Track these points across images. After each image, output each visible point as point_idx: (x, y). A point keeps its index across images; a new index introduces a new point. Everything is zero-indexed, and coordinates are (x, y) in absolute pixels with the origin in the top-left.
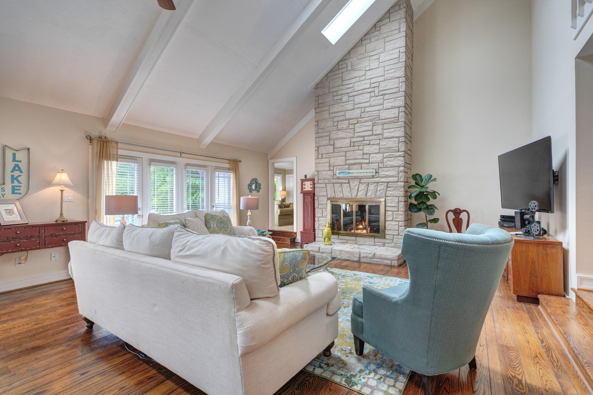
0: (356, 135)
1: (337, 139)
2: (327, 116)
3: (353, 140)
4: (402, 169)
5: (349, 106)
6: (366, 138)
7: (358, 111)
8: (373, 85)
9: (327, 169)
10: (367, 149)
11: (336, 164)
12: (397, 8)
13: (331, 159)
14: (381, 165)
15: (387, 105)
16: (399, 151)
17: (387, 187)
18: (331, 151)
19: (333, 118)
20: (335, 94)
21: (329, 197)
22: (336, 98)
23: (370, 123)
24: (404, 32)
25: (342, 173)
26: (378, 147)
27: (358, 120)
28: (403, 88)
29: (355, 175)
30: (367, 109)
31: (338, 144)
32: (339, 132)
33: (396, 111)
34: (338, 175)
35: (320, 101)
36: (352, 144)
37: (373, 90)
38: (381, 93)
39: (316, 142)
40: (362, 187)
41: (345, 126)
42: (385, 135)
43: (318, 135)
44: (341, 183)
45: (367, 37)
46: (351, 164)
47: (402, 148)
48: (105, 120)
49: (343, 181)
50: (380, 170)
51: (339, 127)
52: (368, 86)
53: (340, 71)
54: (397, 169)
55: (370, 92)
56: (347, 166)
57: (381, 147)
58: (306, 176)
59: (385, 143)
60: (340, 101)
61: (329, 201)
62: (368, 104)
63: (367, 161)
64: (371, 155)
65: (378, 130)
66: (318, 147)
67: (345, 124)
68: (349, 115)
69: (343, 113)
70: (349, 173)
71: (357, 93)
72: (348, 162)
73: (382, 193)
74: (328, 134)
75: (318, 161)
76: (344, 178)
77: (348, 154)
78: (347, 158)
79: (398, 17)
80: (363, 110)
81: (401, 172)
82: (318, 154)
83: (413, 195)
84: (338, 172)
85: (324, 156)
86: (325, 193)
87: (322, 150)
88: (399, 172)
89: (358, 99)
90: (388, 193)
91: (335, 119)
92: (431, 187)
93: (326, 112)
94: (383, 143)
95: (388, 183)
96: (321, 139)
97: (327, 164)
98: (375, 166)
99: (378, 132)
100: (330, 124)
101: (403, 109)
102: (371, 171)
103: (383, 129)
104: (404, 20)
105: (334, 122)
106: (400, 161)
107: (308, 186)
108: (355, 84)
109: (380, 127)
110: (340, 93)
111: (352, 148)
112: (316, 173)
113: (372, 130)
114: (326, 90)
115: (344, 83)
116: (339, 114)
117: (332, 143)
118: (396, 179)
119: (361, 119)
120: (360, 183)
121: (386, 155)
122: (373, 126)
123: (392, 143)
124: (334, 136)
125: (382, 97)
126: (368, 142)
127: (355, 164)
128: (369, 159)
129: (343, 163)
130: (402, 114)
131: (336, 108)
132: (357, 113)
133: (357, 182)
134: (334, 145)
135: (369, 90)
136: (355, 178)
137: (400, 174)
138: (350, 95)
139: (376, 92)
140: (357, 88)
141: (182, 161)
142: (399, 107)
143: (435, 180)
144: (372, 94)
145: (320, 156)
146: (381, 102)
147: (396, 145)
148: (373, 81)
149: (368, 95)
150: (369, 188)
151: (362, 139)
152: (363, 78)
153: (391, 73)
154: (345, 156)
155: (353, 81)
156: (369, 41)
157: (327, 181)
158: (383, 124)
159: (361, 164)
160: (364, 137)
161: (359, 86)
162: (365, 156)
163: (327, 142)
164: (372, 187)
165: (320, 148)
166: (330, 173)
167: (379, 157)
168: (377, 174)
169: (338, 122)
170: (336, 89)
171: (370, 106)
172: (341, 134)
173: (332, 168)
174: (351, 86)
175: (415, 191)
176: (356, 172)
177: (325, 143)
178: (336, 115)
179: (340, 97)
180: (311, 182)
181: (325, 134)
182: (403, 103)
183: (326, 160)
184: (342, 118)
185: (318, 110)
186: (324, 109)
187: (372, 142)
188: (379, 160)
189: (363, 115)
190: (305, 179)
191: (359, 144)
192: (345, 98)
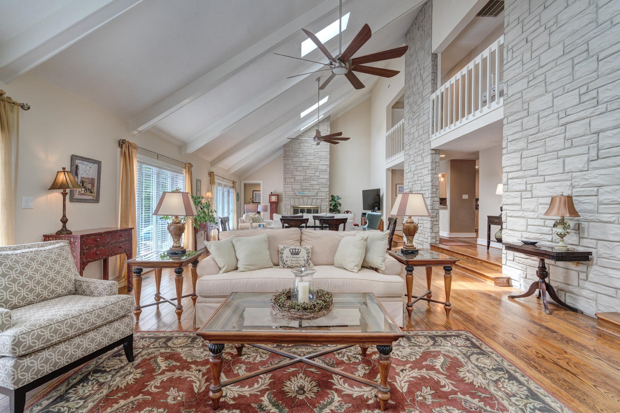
0: (307, 175)
1: (296, 175)
2: (291, 163)
3: (305, 177)
4: (328, 193)
5: (303, 160)
6: (312, 177)
7: (308, 163)
8: (315, 152)
9: (291, 190)
10: (312, 182)
11: (296, 188)
12: (327, 120)
13: (293, 186)
14: (319, 191)
15: (321, 163)
18: (293, 181)
19: (294, 164)
20: (296, 152)
21: (292, 205)
22: (296, 154)
23: (314, 170)
25: (299, 193)
26: (317, 182)
27: (308, 168)
28: (329, 157)
30: (312, 163)
31: (297, 178)
33: (326, 166)
34: (297, 194)
35: (287, 154)
36: (305, 179)
37: (315, 154)
38: (319, 157)
39: (284, 175)
40: (310, 200)
41: (301, 170)
42: (321, 177)
43: (285, 172)
46: (304, 189)
47: (328, 184)
48: (213, 163)
49: (300, 197)
50: (318, 193)
51: (298, 169)
52: (313, 152)
53: (298, 141)
56: (302, 190)
57: (319, 182)
60: (298, 156)
61: (292, 209)
62: (313, 161)
63: (312, 188)
64: (314, 186)
65: (317, 174)
66: (285, 178)
67: (301, 169)
68: (303, 164)
69: (300, 163)
70: (303, 193)
71: (307, 154)
72: (302, 188)
73: (319, 204)
74: (291, 172)
75: (285, 186)
79: (327, 124)
80: (310, 163)
82: (286, 182)
83: (333, 205)
84: (297, 192)
85: (289, 183)
86: (290, 203)
87: (288, 180)
88: (327, 194)
89: (308, 157)
90: (322, 204)
91: (296, 165)
92: (340, 201)
93: (290, 160)
94: (320, 180)
95: (322, 199)
96: (287, 174)
97: (291, 188)
98: (316, 191)
99: (318, 175)
100: (292, 167)
101: (328, 166)
102: (314, 193)
104: (330, 126)
106: (327, 190)
107: (274, 199)
109: (319, 173)
110: (299, 152)
111: (305, 181)
112: (284, 192)
113: (315, 174)
114: (291, 149)
115: (301, 147)
116: (298, 163)
118: (325, 197)
119: (310, 168)
121: (321, 186)
122: (315, 172)
123: (324, 181)
124: (295, 173)
125: (319, 159)
126: (313, 179)
127: (306, 189)
129: (300, 188)
130: (328, 168)
131: (296, 159)
132: (307, 164)
133: (307, 198)
134: (295, 178)
135: (313, 154)
136: (306, 196)
138: (304, 154)
139: (317, 156)
140: (307, 152)
141: (223, 183)
143: (340, 198)
144: (315, 156)
145: (287, 183)
146: (319, 161)
147: (326, 182)
148: (315, 150)
149: (313, 157)
151: (310, 177)
152: (310, 148)
154: (301, 185)
155: (306, 148)
157: (290, 197)
159: (309, 189)
161: (308, 151)
162: (311, 186)
163: (291, 176)
164: (314, 201)
166: (292, 193)
167: (318, 187)
168: (317, 195)
169: (297, 167)
170: (297, 149)
171: (314, 162)
172: (299, 173)
173: (293, 190)
174: (305, 150)
175: (333, 203)
176: (306, 193)
177: (289, 176)
178: (296, 163)
179: (298, 154)
180: (276, 197)
181: (289, 172)
182: (328, 164)
183: (290, 186)
184: (299, 165)
185: (285, 158)
186: (289, 158)
187: (315, 179)
188: (318, 188)
189: (310, 166)
190: (272, 195)
191: (308, 179)
192: (301, 155)
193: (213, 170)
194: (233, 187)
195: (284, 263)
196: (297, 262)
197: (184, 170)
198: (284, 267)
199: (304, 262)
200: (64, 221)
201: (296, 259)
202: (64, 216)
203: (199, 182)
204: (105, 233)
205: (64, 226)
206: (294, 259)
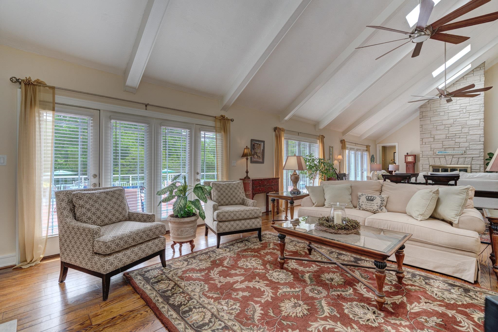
0: (450, 133)
1: (436, 135)
3: (447, 135)
4: (482, 150)
5: (446, 117)
6: (457, 135)
7: (452, 121)
9: (430, 150)
10: (457, 140)
11: (436, 148)
12: (479, 69)
13: (432, 145)
14: (468, 148)
15: (472, 118)
16: (480, 141)
17: (472, 160)
18: (432, 141)
19: (433, 123)
20: (435, 111)
21: (430, 164)
22: (435, 113)
23: (460, 127)
24: (484, 82)
25: (440, 152)
26: (465, 139)
27: (452, 125)
28: (483, 110)
29: (450, 153)
30: (458, 120)
31: (436, 137)
32: (438, 131)
33: (478, 121)
34: (437, 153)
35: (424, 115)
36: (447, 138)
37: (462, 110)
38: (467, 112)
39: (421, 136)
40: (455, 159)
42: (470, 133)
43: (422, 132)
44: (439, 158)
45: (458, 83)
46: (446, 148)
47: (482, 140)
48: (344, 133)
50: (467, 151)
51: (438, 128)
52: (459, 108)
54: (479, 150)
55: (460, 111)
56: (444, 149)
57: (467, 139)
58: (407, 154)
59: (470, 137)
60: (438, 115)
61: (431, 167)
62: (459, 117)
63: (458, 146)
64: (461, 143)
65: (466, 130)
66: (422, 139)
67: (442, 127)
68: (444, 122)
69: (440, 121)
70: (445, 152)
71: (450, 111)
72: (444, 147)
73: (468, 163)
74: (430, 132)
75: (422, 146)
76: (442, 155)
77: (444, 142)
78: (444, 145)
79: (479, 73)
80: (455, 120)
81: (481, 152)
84: (437, 152)
85: (427, 143)
86: (428, 163)
87: (426, 140)
89: (451, 114)
90: (473, 163)
91: (435, 124)
93: (428, 121)
95: (473, 157)
96: (424, 134)
97: (430, 148)
98: (464, 149)
99: (466, 132)
100: (431, 127)
101: (482, 120)
102: (461, 151)
103: (469, 130)
104: (484, 75)
105: (434, 126)
106: (482, 147)
107: (410, 159)
108: (449, 107)
111: (447, 140)
112: (421, 152)
113: (461, 131)
114: (429, 109)
115: (441, 106)
116: (438, 122)
117: (433, 137)
118: (478, 156)
119: (454, 125)
120: (453, 157)
121: (471, 143)
122: (462, 128)
123: (476, 137)
124: (434, 133)
125: (468, 114)
126: (458, 137)
127: (449, 148)
128: (459, 145)
129: (441, 147)
130: (482, 123)
131: (435, 119)
132: (451, 121)
133: (450, 157)
134: (434, 138)
136: (449, 155)
137: (481, 153)
138: (446, 112)
139: (464, 111)
140: (450, 109)
141: (356, 147)
142: (480, 119)
144: (462, 112)
145: (424, 143)
146: (468, 116)
147: (478, 138)
148: (461, 105)
149: (459, 113)
150: (459, 160)
151: (454, 135)
153: (475, 102)
154: (442, 144)
156: (459, 85)
157: (429, 157)
158: (469, 128)
159: (454, 148)
160: (456, 134)
161: (452, 108)
162: (456, 144)
163: (429, 136)
164: (461, 160)
165: (424, 140)
166: (431, 152)
167: (466, 144)
168: (465, 153)
169: (437, 126)
170: (435, 109)
171: (460, 118)
172: (439, 132)
173: (432, 150)
174: (446, 107)
176: (450, 152)
177: (427, 136)
178: (436, 122)
179: (439, 113)
180: (413, 157)
181: (427, 132)
182: (483, 117)
183: (428, 146)
184: (440, 124)
185: (422, 119)
186: (427, 119)
187: (461, 137)
188: (466, 146)
189: (455, 123)
190: (408, 155)
191: (452, 137)
192: (442, 114)
193: (345, 138)
194: (367, 150)
195: (360, 206)
196: (371, 206)
197: (318, 141)
198: (360, 209)
199: (377, 207)
200: (247, 172)
201: (370, 204)
202: (247, 170)
203: (331, 148)
204: (263, 179)
205: (247, 175)
206: (368, 204)
